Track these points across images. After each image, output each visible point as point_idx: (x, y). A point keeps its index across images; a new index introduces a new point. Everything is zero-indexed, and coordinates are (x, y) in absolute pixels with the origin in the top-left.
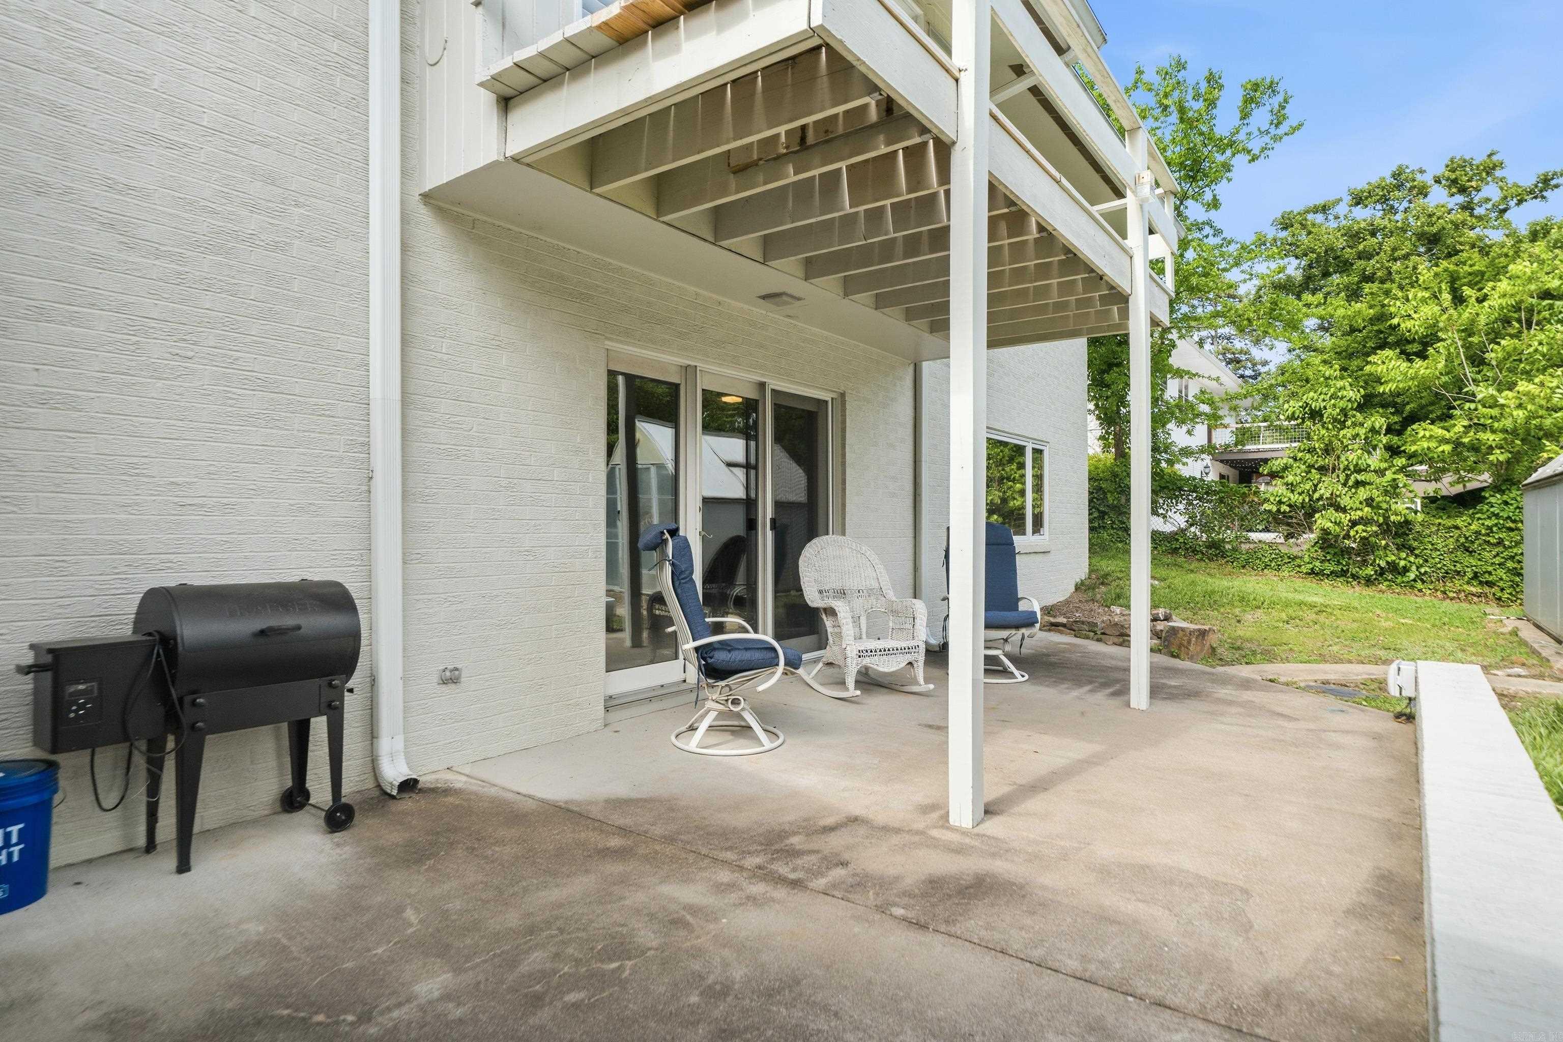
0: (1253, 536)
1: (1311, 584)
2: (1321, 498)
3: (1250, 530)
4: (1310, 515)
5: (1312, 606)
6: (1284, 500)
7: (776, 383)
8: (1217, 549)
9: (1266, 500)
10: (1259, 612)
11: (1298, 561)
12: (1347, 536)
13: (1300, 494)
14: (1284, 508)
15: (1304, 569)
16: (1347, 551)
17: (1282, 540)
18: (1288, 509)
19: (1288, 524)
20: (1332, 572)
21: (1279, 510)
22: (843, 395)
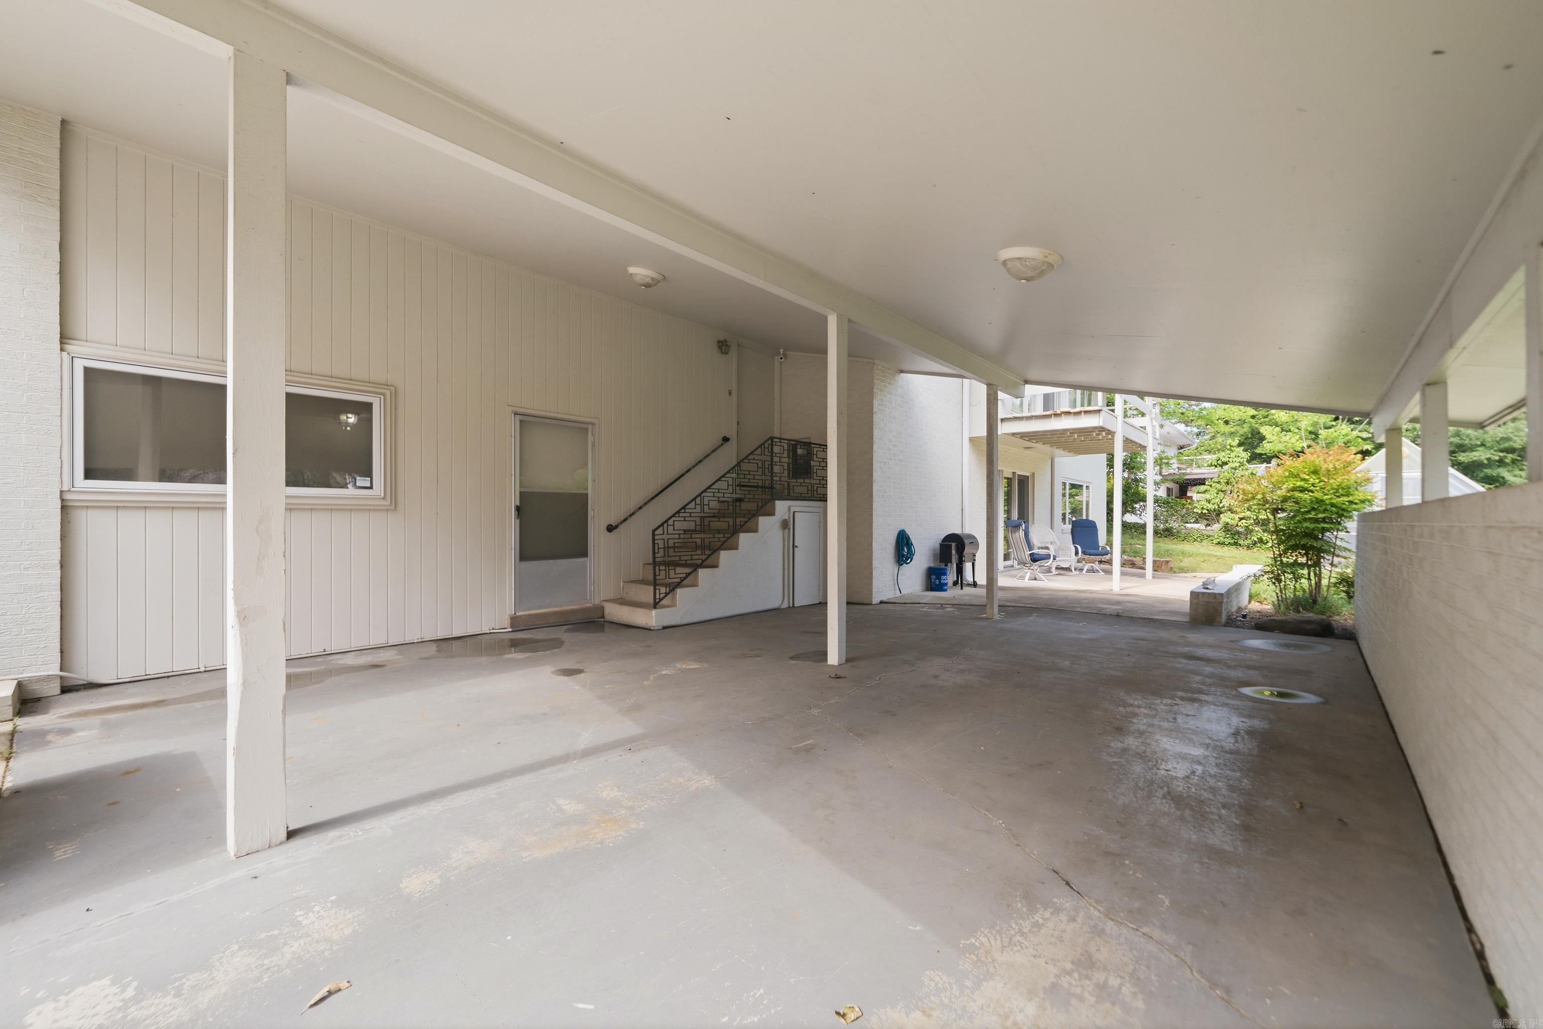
0: (1188, 525)
1: (1218, 548)
2: (1223, 507)
3: (1187, 523)
4: (1218, 515)
5: (1215, 556)
6: (1205, 507)
7: (1019, 473)
8: (1169, 531)
9: (1196, 507)
10: (1190, 559)
11: (1211, 538)
12: (1237, 525)
13: (1213, 504)
14: (1204, 511)
15: (1215, 541)
16: (1239, 533)
17: (1204, 528)
18: (1207, 512)
19: (1207, 520)
20: (1229, 543)
21: (1202, 513)
22: (1033, 474)
